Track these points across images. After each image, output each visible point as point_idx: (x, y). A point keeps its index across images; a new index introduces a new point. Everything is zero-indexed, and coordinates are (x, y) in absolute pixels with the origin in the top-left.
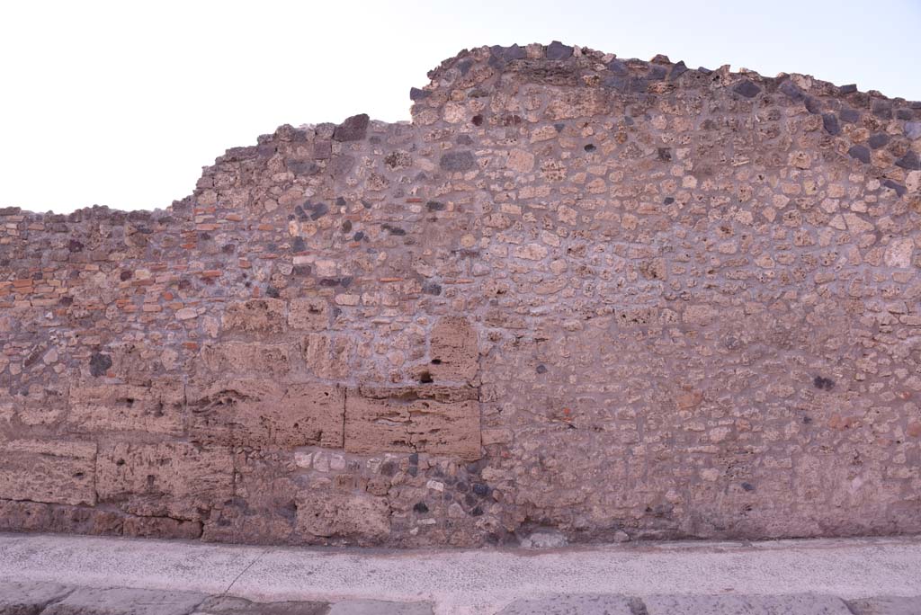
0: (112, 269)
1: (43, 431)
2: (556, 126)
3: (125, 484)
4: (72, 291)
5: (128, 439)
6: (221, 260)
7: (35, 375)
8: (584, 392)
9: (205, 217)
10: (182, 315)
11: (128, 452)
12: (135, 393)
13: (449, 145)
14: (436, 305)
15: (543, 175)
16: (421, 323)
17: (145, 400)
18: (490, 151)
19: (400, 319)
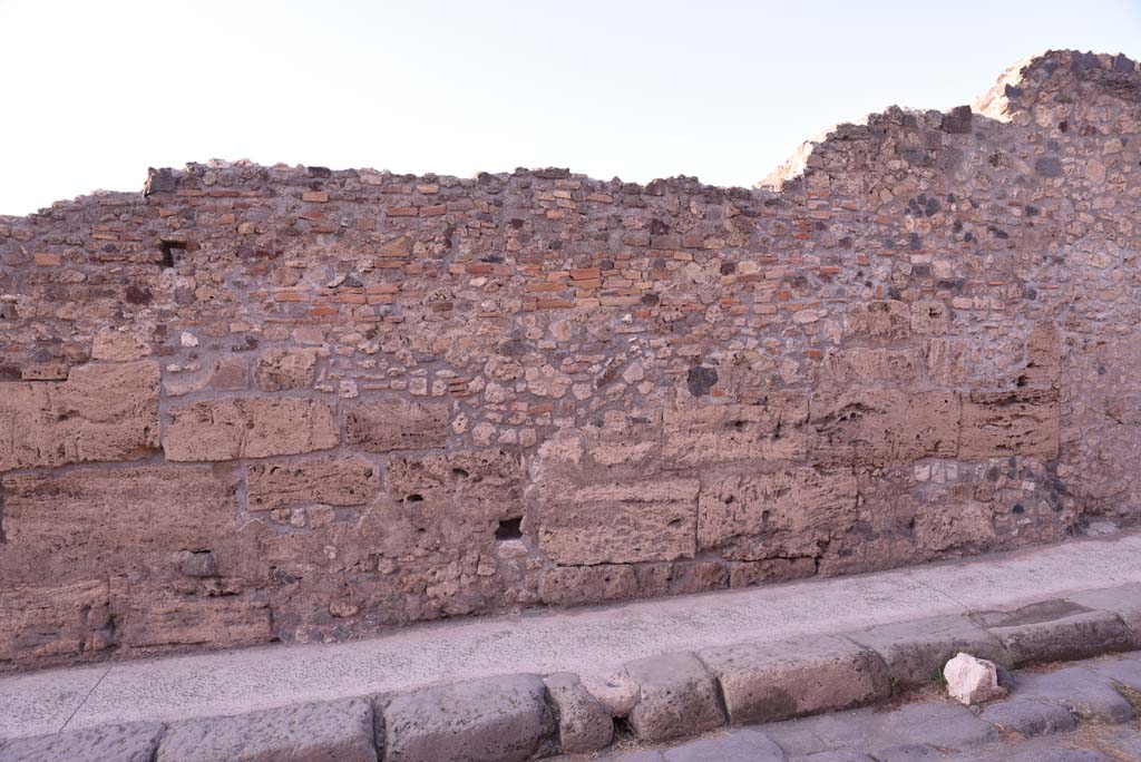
0: (708, 259)
1: (628, 472)
2: (1122, 140)
3: (736, 525)
4: (658, 286)
5: (740, 470)
6: (837, 255)
7: (612, 398)
8: (1129, 391)
9: (819, 202)
10: (802, 317)
11: (739, 486)
12: (750, 413)
13: (1042, 149)
14: (1033, 310)
15: (1111, 186)
16: (1020, 327)
17: (761, 420)
18: (1073, 160)
19: (1004, 324)
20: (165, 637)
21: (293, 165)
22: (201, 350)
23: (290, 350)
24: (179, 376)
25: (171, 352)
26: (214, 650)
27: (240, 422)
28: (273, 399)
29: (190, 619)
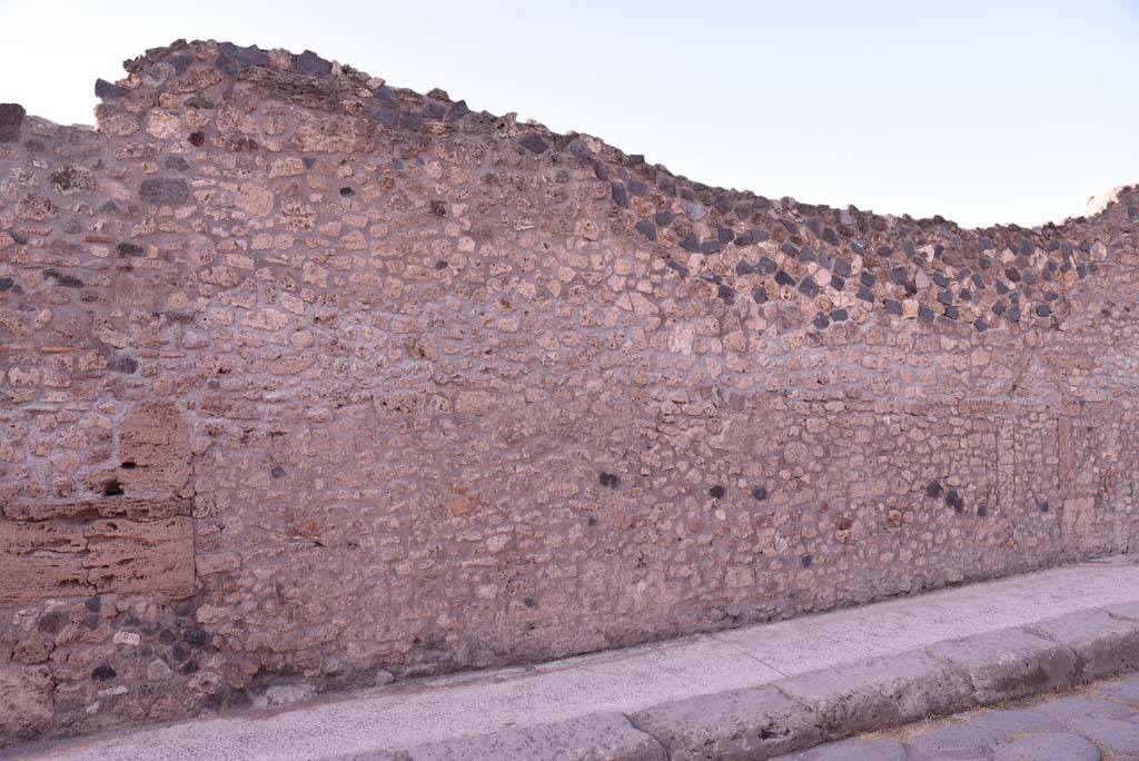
2: (305, 160)
8: (334, 500)
13: (153, 167)
14: (129, 387)
15: (284, 220)
16: (106, 412)
18: (213, 182)
19: (73, 406)
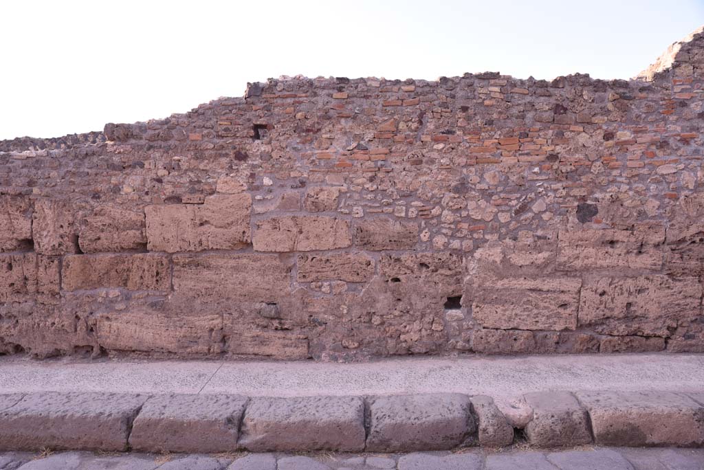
0: (595, 130)
1: (532, 270)
3: (606, 311)
4: (558, 149)
5: (612, 274)
6: (696, 124)
7: (524, 223)
9: (683, 87)
10: (663, 170)
11: (610, 285)
12: (620, 235)
17: (629, 241)
20: (251, 350)
21: (327, 77)
22: (274, 188)
23: (324, 188)
24: (261, 202)
25: (258, 188)
26: (276, 360)
27: (295, 230)
28: (314, 217)
29: (264, 341)
